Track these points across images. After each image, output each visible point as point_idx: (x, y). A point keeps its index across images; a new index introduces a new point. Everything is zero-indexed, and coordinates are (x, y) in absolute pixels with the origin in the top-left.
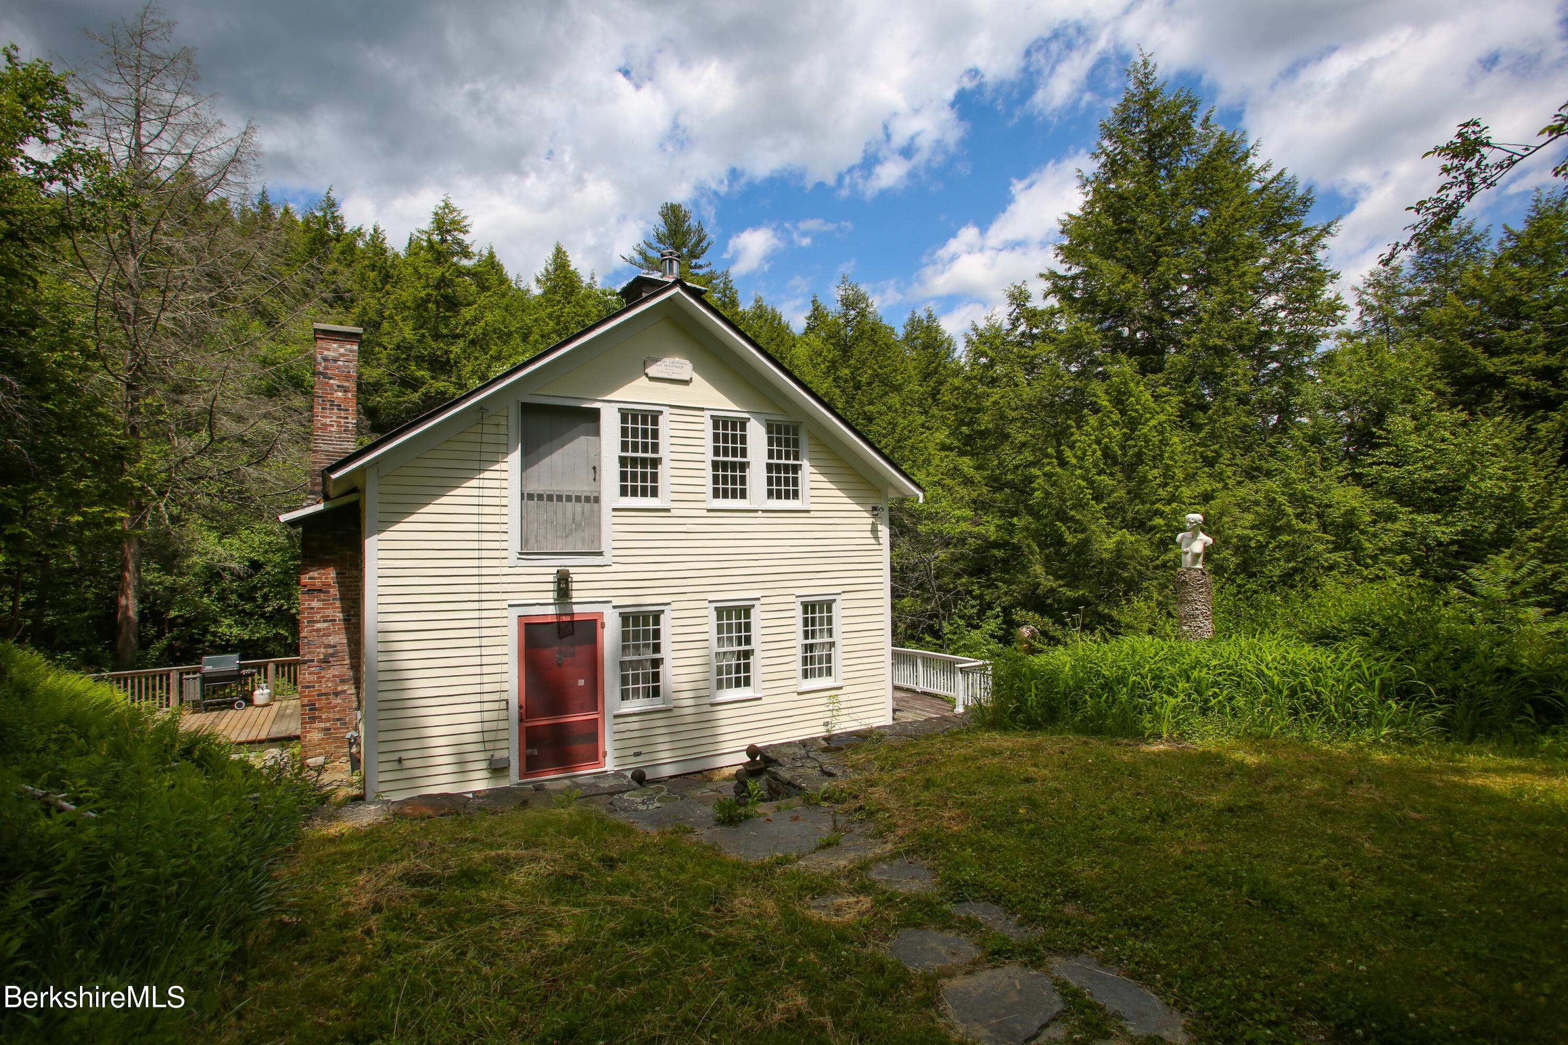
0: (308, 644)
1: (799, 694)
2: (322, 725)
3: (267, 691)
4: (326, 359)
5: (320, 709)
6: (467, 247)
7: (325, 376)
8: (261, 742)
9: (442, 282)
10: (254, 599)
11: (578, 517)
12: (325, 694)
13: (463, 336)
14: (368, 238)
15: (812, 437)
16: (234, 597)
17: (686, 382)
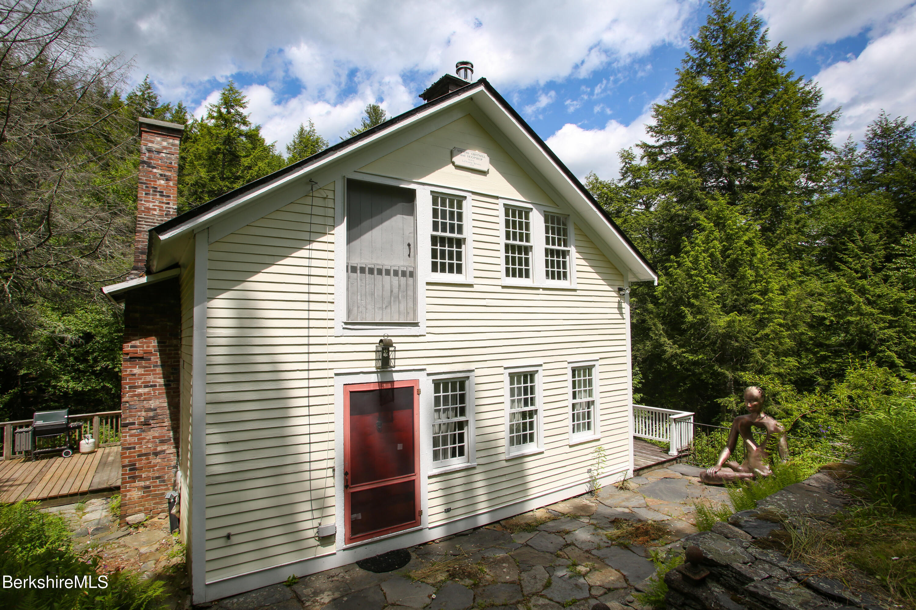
0: (130, 408)
1: (571, 446)
2: (142, 484)
3: (92, 440)
4: (150, 151)
5: (141, 469)
6: (245, 117)
7: (149, 165)
8: (83, 494)
9: (228, 140)
10: (87, 361)
11: (395, 290)
12: (145, 455)
13: (242, 177)
14: (174, 112)
15: (578, 229)
16: (72, 359)
17: (484, 173)
